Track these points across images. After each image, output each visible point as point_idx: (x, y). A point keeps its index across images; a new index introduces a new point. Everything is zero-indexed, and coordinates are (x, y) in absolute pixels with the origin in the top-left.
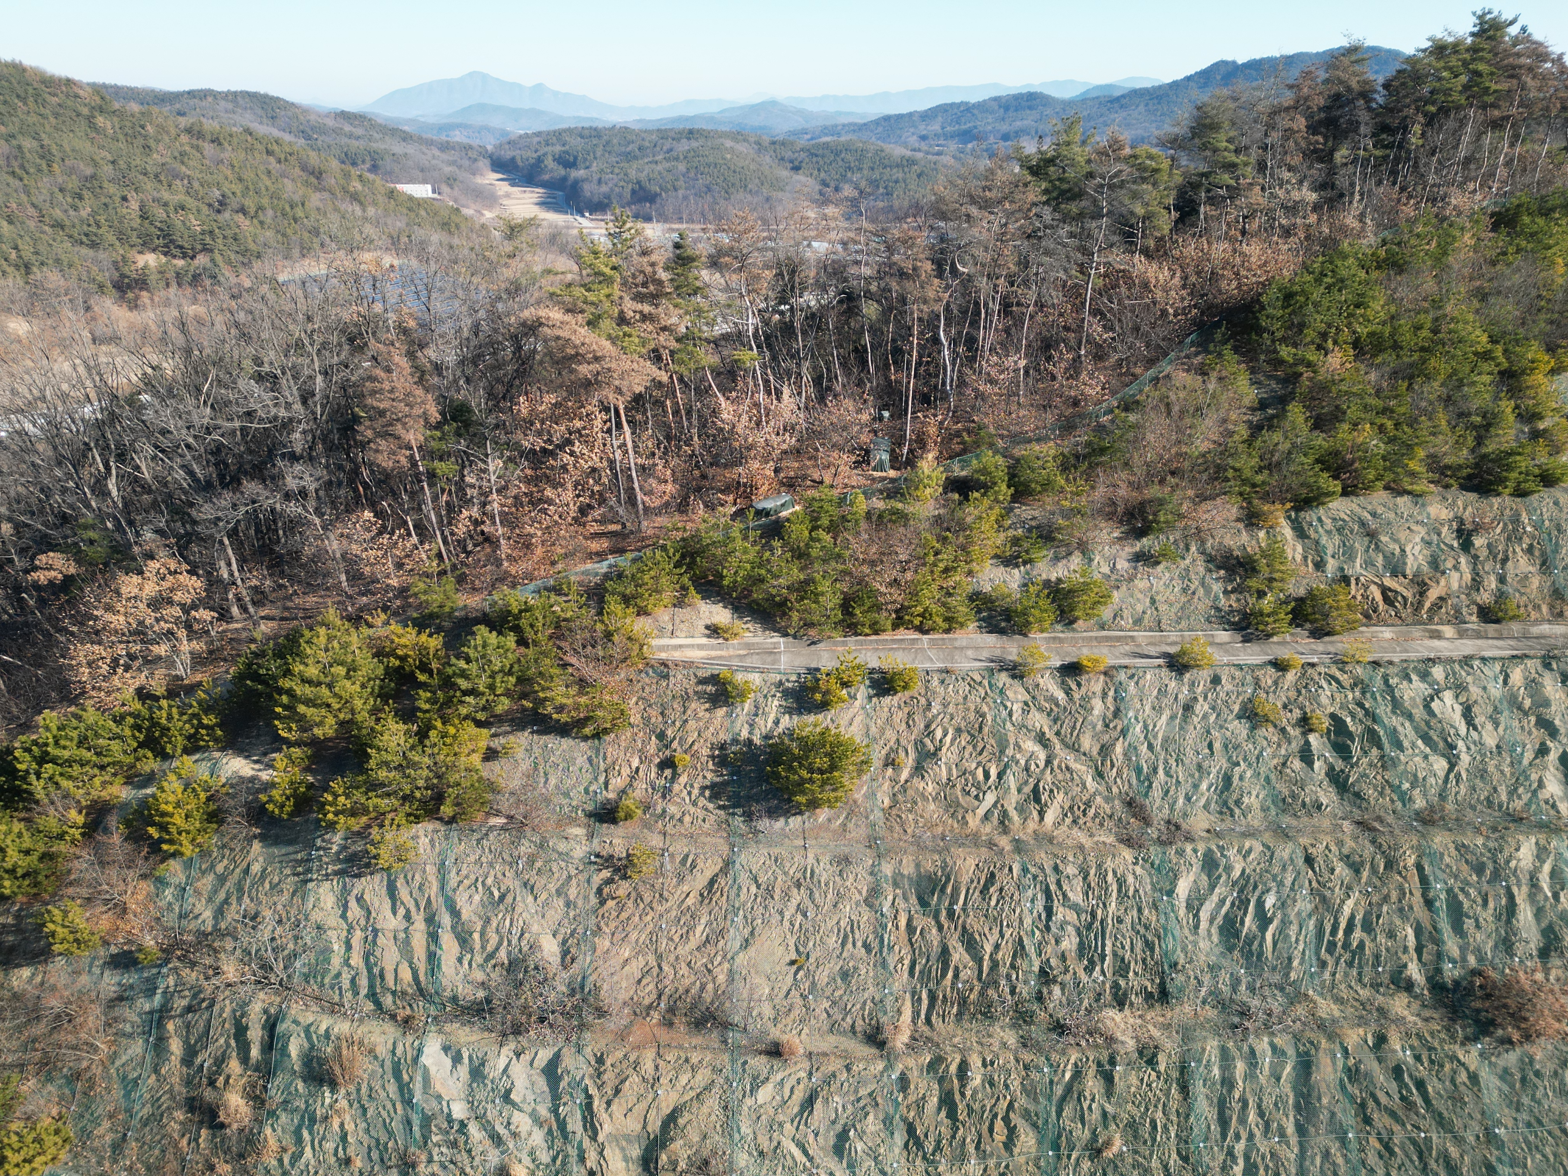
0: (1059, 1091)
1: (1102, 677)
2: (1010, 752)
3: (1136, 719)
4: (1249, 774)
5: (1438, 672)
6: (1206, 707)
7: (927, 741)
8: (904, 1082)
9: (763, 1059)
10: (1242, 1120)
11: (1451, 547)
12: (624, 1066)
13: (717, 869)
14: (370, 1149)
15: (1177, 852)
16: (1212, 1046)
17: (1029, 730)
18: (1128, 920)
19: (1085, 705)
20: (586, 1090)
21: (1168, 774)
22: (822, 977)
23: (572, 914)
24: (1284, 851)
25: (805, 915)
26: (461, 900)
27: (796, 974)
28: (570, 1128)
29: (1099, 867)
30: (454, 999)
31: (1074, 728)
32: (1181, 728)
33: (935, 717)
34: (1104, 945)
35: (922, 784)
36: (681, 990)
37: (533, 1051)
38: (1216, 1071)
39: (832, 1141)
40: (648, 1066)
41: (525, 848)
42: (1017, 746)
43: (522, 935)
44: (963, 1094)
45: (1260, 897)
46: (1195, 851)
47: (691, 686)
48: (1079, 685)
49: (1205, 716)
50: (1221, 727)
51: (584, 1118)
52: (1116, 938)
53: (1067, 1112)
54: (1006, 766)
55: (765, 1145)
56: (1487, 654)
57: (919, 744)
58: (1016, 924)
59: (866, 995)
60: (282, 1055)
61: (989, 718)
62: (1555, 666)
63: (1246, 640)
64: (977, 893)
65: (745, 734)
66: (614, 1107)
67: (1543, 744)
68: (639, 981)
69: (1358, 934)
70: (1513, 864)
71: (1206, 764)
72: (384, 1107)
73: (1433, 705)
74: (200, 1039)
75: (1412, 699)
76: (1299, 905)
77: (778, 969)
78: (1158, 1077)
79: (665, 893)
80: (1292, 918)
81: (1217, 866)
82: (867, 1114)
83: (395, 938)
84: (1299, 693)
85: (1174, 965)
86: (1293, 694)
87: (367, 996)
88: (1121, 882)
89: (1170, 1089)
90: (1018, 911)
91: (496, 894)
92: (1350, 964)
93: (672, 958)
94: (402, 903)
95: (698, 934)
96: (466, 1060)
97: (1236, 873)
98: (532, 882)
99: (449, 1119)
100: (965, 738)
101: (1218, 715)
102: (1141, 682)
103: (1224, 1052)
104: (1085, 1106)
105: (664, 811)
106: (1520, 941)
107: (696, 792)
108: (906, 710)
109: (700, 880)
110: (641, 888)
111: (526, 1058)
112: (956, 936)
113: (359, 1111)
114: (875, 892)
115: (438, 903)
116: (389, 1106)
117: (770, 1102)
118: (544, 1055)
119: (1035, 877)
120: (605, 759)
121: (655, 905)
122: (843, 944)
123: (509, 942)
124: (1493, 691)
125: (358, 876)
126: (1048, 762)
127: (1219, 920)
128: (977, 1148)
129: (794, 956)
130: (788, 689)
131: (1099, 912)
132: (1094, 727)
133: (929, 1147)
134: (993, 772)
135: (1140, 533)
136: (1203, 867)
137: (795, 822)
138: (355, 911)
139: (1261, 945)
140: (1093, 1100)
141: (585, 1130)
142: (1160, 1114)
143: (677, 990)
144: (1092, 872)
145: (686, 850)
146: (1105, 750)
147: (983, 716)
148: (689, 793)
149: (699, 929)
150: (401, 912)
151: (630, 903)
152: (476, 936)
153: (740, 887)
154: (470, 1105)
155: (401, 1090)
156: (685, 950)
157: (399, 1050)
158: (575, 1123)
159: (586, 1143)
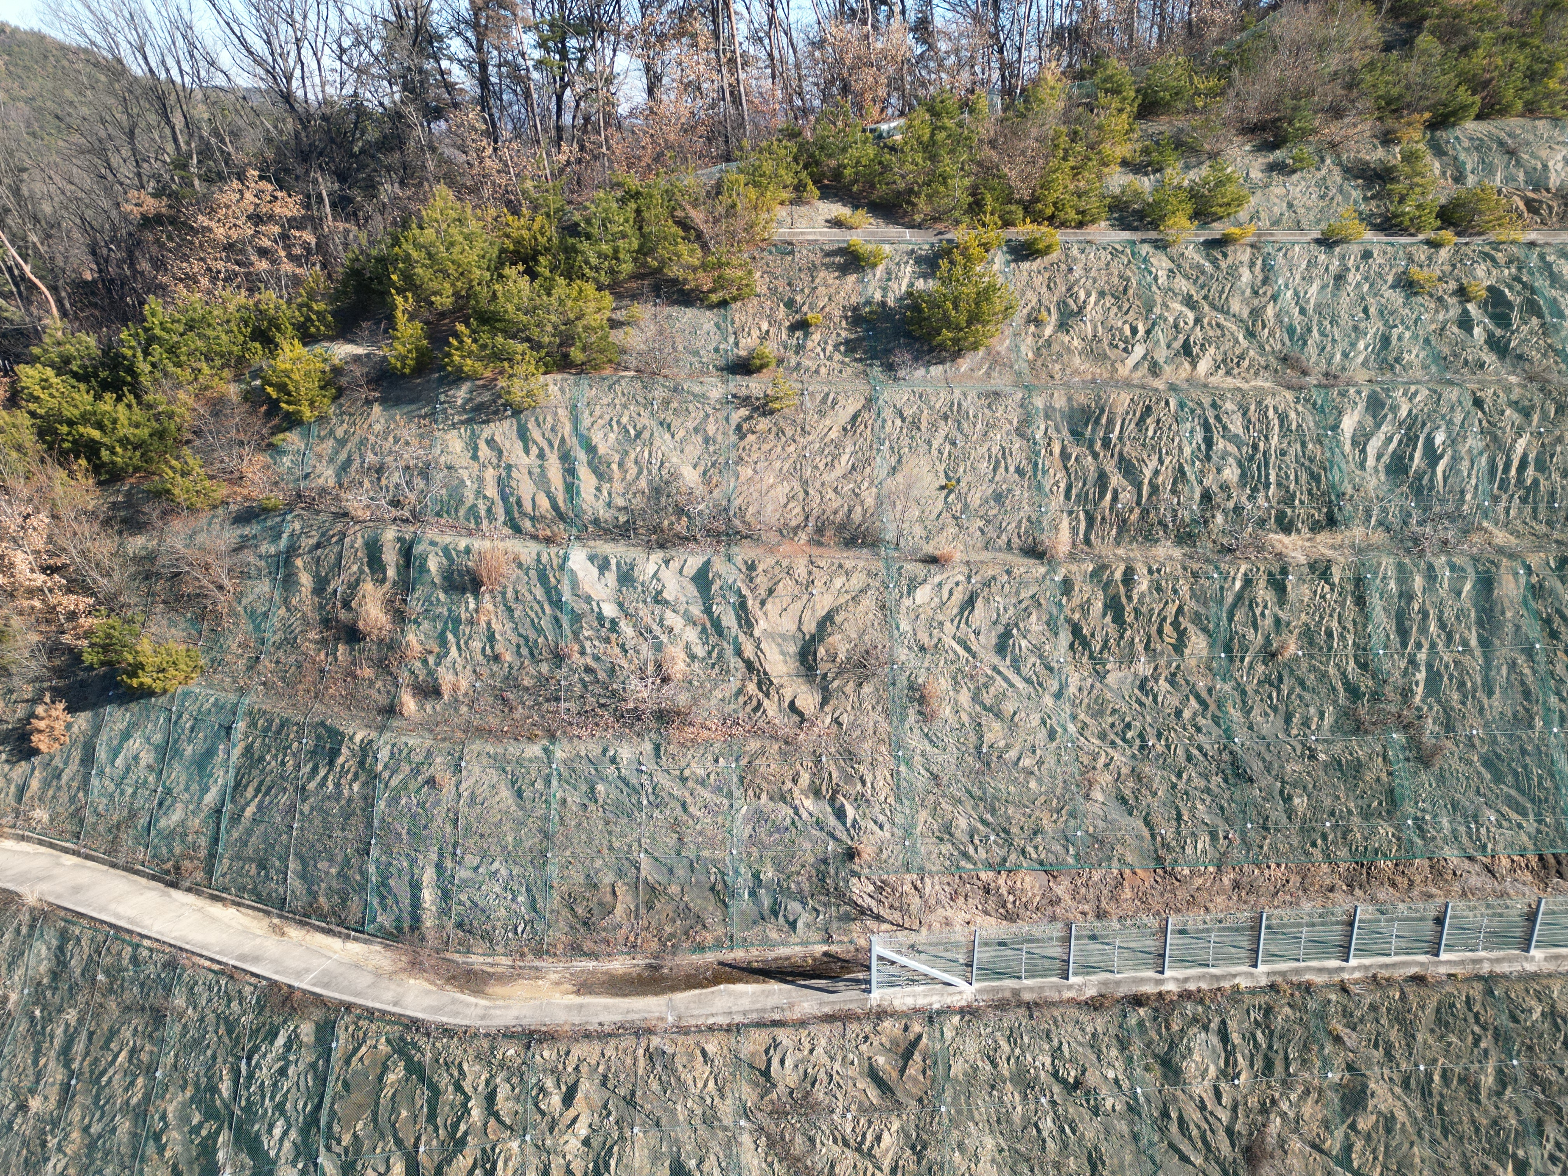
0: (1229, 599)
1: (1249, 249)
2: (1157, 310)
3: (1287, 286)
4: (1407, 335)
6: (1359, 277)
7: (1070, 301)
8: (1067, 586)
9: (920, 566)
10: (1423, 630)
12: (777, 571)
13: (859, 406)
14: (518, 646)
15: (1340, 393)
16: (1387, 564)
17: (1176, 294)
18: (1292, 451)
19: (1233, 273)
20: (739, 592)
21: (1323, 334)
22: (975, 499)
23: (711, 449)
24: (1452, 394)
25: (954, 444)
26: (597, 438)
27: (946, 497)
28: (725, 623)
29: (1259, 403)
30: (596, 522)
31: (1223, 291)
32: (1334, 295)
33: (1077, 281)
34: (1267, 476)
35: (1067, 339)
36: (828, 513)
37: (683, 558)
38: (1392, 585)
39: (994, 641)
40: (801, 571)
41: (659, 393)
42: (1165, 306)
43: (662, 463)
44: (1129, 598)
45: (1429, 434)
46: (1359, 393)
47: (818, 259)
48: (1225, 255)
49: (1358, 286)
50: (1376, 295)
51: (739, 618)
52: (1280, 468)
53: (1239, 616)
54: (1154, 324)
55: (925, 640)
57: (1062, 305)
58: (1175, 452)
59: (1022, 514)
60: (421, 572)
61: (1134, 282)
64: (1133, 425)
65: (878, 296)
66: (769, 606)
68: (785, 506)
69: (1530, 472)
71: (1362, 325)
72: (531, 608)
74: (331, 570)
76: (1470, 442)
77: (927, 493)
78: (1332, 590)
79: (807, 428)
80: (1463, 453)
81: (1383, 405)
82: (1030, 614)
83: (530, 473)
84: (1454, 266)
85: (1341, 495)
86: (1447, 268)
87: (505, 523)
88: (1283, 418)
89: (1345, 600)
90: (1177, 440)
91: (632, 432)
92: (1524, 500)
93: (818, 484)
94: (535, 443)
95: (843, 463)
96: (614, 567)
97: (1403, 413)
98: (668, 420)
99: (600, 618)
100: (1109, 301)
101: (1371, 285)
102: (1290, 254)
103: (1401, 568)
104: (1258, 612)
105: (799, 364)
107: (830, 348)
108: (1047, 275)
109: (843, 415)
110: (782, 423)
111: (675, 565)
112: (1113, 463)
113: (506, 614)
114: (1026, 421)
115: (572, 442)
116: (537, 607)
117: (929, 604)
118: (694, 563)
119: (1192, 411)
120: (733, 323)
121: (797, 438)
122: (995, 469)
123: (650, 473)
125: (487, 422)
126: (1197, 321)
127: (1386, 459)
128: (1147, 648)
129: (943, 482)
130: (921, 256)
131: (1261, 444)
132: (1243, 293)
133: (1097, 646)
134: (1141, 329)
135: (1273, 147)
136: (1367, 408)
137: (936, 371)
138: (484, 451)
139: (1431, 480)
140: (1265, 607)
141: (740, 626)
142: (1335, 624)
143: (824, 511)
144: (1253, 407)
145: (826, 390)
146: (1256, 313)
147: (1128, 280)
148: (824, 350)
149: (844, 458)
150: (534, 451)
151: (772, 436)
152: (615, 466)
153: (884, 421)
154: (620, 605)
155: (548, 592)
156: (830, 477)
157: (544, 559)
158: (729, 620)
159: (742, 638)
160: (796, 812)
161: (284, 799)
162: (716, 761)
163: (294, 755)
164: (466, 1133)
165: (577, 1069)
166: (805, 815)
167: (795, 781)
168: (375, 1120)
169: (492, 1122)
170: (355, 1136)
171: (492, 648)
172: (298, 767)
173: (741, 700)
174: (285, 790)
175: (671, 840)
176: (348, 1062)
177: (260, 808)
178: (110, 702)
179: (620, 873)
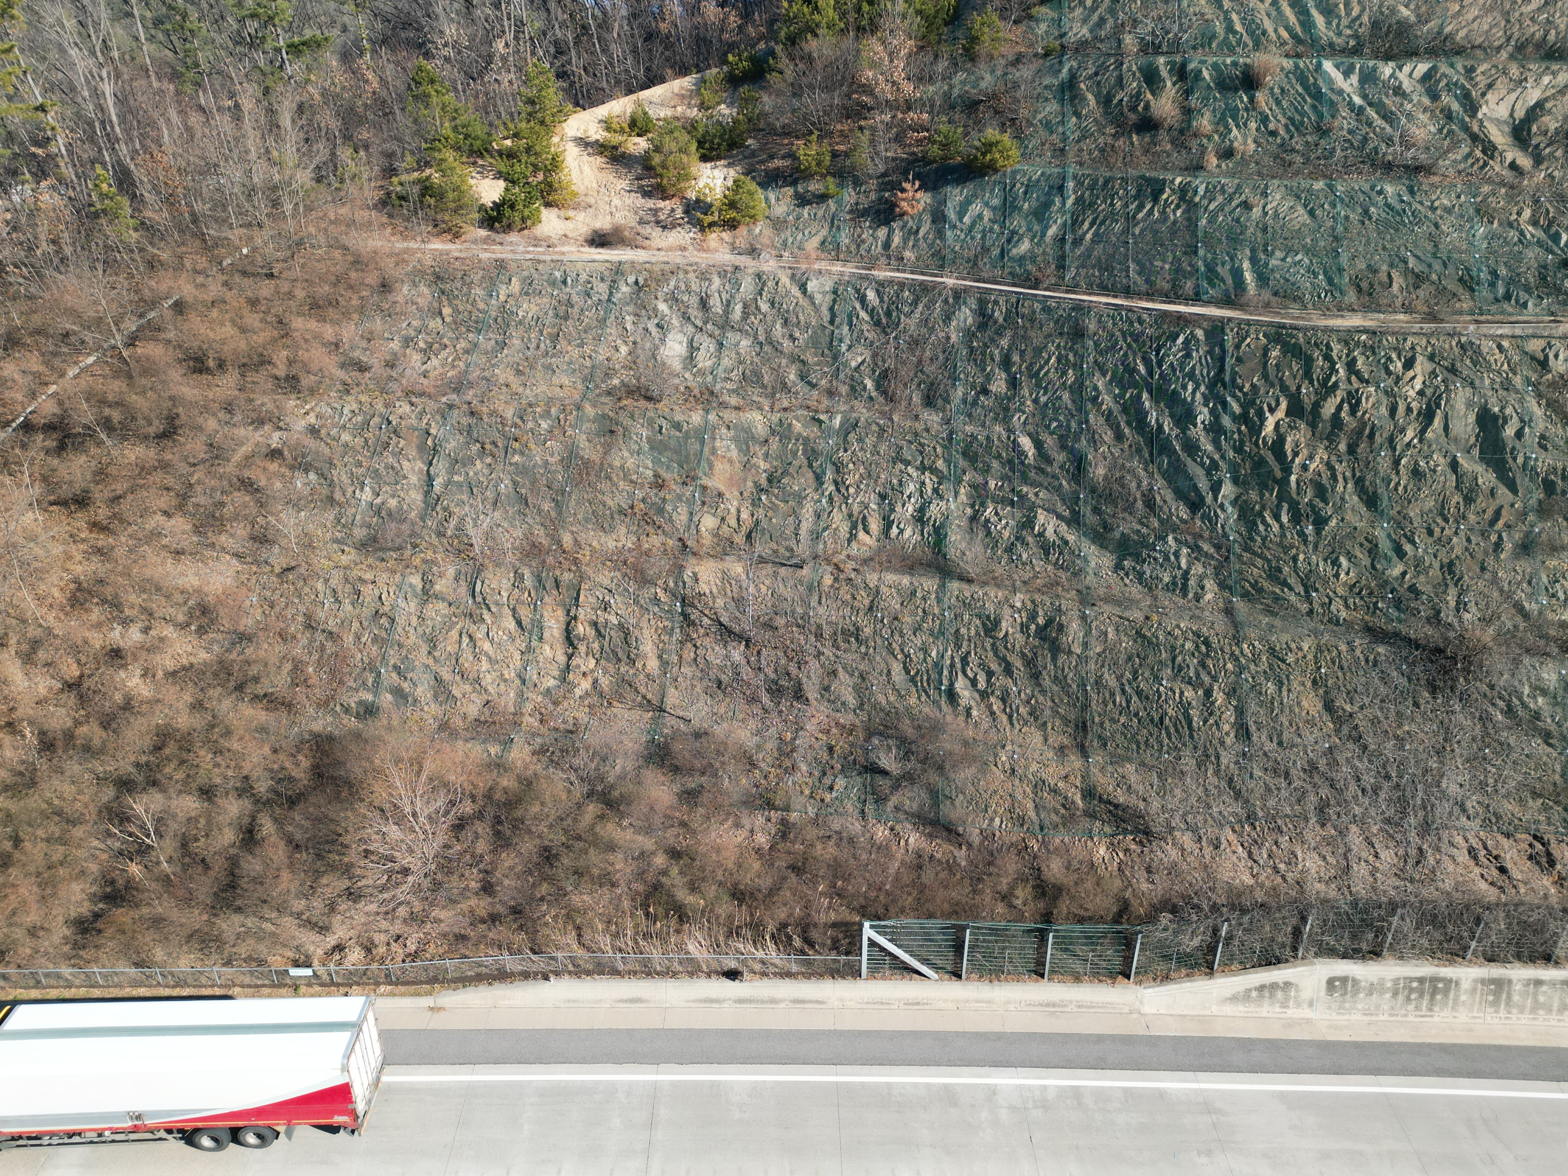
12: (1493, 73)
14: (1287, 125)
20: (1463, 87)
28: (1452, 109)
30: (1331, 45)
36: (1527, 35)
37: (1414, 65)
40: (1514, 72)
51: (1463, 105)
60: (1196, 81)
66: (1489, 96)
68: (1489, 31)
72: (1295, 99)
74: (1113, 88)
83: (1268, 14)
93: (1517, 14)
96: (1357, 72)
99: (1351, 105)
111: (1407, 69)
113: (1275, 103)
116: (1299, 98)
118: (1422, 68)
123: (1371, 9)
141: (1465, 111)
143: (1523, 35)
152: (1341, 6)
154: (1364, 97)
155: (1306, 88)
156: (1528, 9)
157: (1302, 65)
158: (1456, 106)
159: (1467, 119)
160: (1522, 233)
161: (1118, 227)
162: (1459, 197)
163: (1120, 199)
164: (1336, 385)
165: (1413, 348)
166: (1528, 236)
167: (1519, 214)
168: (1265, 376)
169: (1353, 378)
170: (1253, 386)
171: (1266, 127)
172: (1126, 205)
173: (1470, 161)
174: (1117, 221)
175: (1429, 247)
176: (1238, 347)
177: (1096, 234)
178: (947, 183)
179: (1392, 265)
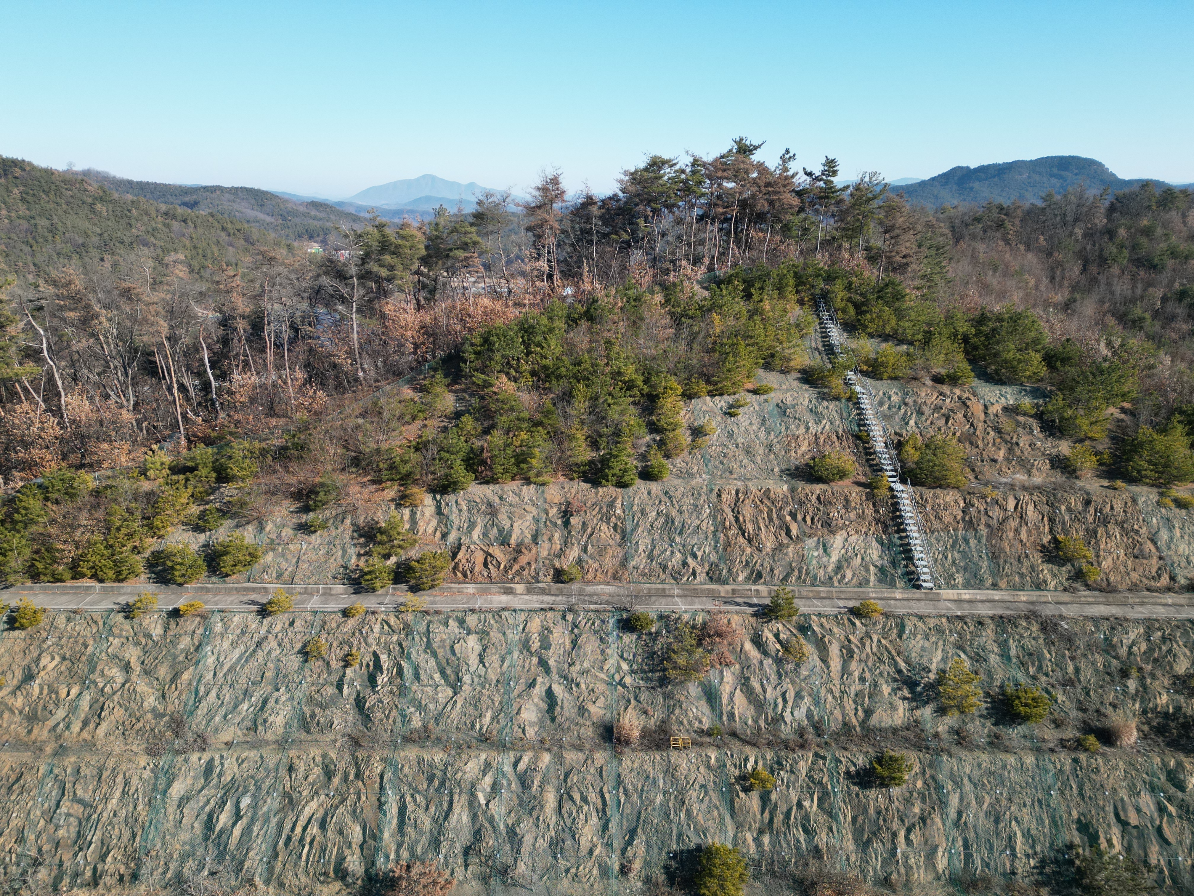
1: (198, 619)
2: (94, 676)
3: (213, 652)
4: (283, 698)
5: (472, 620)
6: (273, 644)
7: (34, 666)
11: (555, 525)
15: (184, 760)
17: (120, 660)
18: (122, 814)
19: (175, 641)
21: (217, 696)
24: (273, 761)
29: (114, 769)
31: (157, 658)
32: (247, 661)
33: (48, 647)
34: (92, 836)
35: (13, 700)
42: (102, 672)
45: (238, 798)
46: (200, 759)
48: (177, 625)
49: (269, 652)
50: (279, 660)
52: (104, 830)
54: (86, 688)
56: (518, 606)
57: (27, 669)
58: (24, 815)
61: (90, 649)
62: (570, 617)
63: (356, 592)
67: (535, 679)
69: (312, 831)
70: (459, 775)
71: (252, 689)
73: (456, 646)
75: (443, 641)
76: (269, 805)
80: (260, 816)
81: (214, 772)
84: (354, 633)
86: (348, 635)
88: (127, 783)
90: (31, 804)
92: (299, 856)
97: (227, 778)
100: (65, 665)
101: (281, 651)
102: (229, 623)
106: (447, 840)
108: (28, 642)
119: (55, 778)
124: (510, 636)
126: (123, 685)
127: (204, 817)
131: (100, 808)
132: (176, 657)
134: (74, 691)
135: (306, 509)
136: (204, 773)
139: (229, 838)
144: (106, 774)
146: (176, 677)
147: (86, 646)
